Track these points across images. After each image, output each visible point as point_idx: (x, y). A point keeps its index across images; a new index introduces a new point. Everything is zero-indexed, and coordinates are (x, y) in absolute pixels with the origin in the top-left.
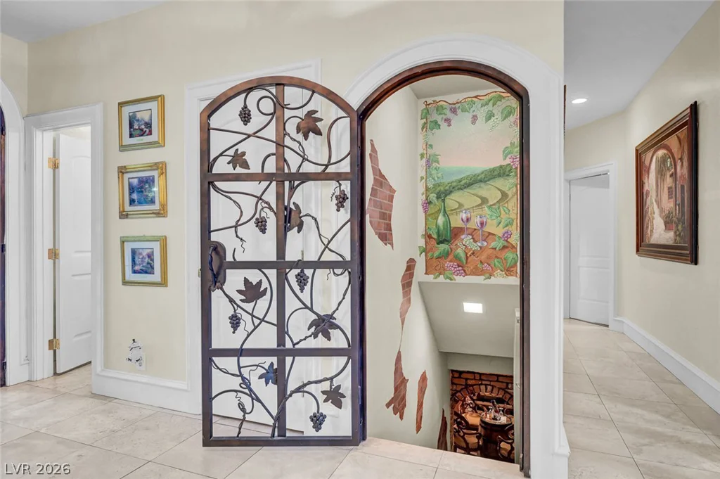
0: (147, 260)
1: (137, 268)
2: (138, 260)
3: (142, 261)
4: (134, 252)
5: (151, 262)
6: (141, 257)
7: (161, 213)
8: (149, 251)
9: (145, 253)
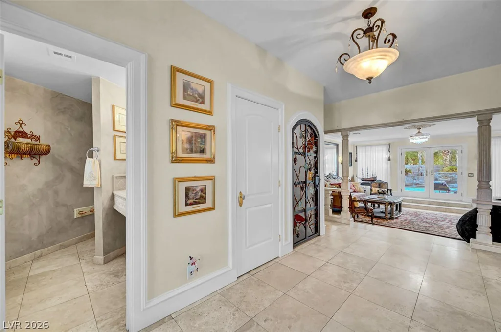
0: (200, 193)
1: (189, 201)
2: (191, 195)
3: (195, 195)
4: (188, 189)
5: (204, 195)
6: (195, 192)
7: (211, 161)
8: (202, 187)
9: (198, 189)
